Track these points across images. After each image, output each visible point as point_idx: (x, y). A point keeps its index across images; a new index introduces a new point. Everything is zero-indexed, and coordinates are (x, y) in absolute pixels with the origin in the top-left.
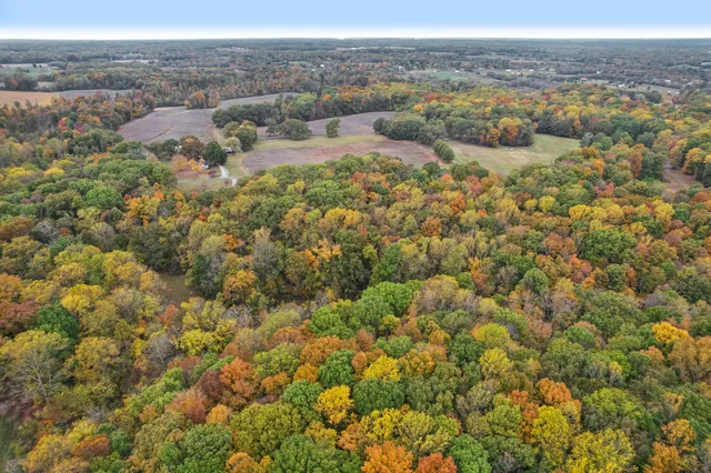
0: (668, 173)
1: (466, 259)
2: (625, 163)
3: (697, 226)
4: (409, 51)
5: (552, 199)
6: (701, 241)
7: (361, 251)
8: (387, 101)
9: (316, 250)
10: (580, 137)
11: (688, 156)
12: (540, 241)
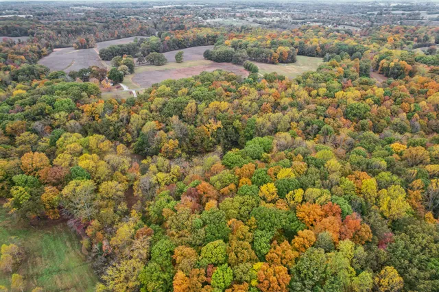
0: (372, 74)
1: (290, 123)
2: (353, 69)
3: (396, 99)
4: (201, 8)
5: (325, 89)
6: (398, 106)
7: (232, 124)
8: (204, 39)
9: (208, 125)
10: (323, 56)
11: (380, 64)
12: (324, 111)
